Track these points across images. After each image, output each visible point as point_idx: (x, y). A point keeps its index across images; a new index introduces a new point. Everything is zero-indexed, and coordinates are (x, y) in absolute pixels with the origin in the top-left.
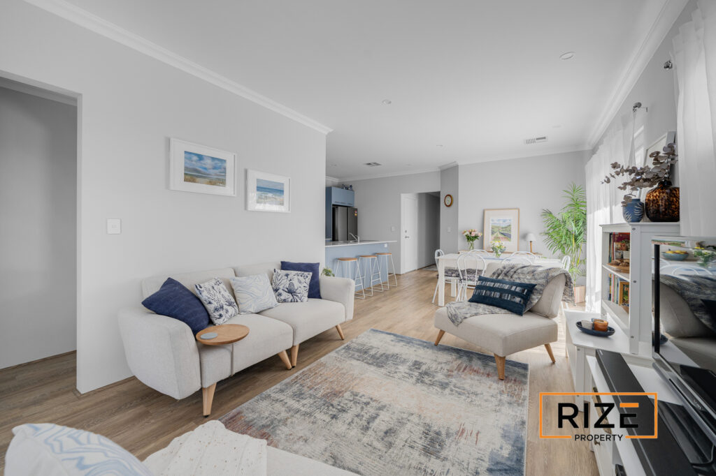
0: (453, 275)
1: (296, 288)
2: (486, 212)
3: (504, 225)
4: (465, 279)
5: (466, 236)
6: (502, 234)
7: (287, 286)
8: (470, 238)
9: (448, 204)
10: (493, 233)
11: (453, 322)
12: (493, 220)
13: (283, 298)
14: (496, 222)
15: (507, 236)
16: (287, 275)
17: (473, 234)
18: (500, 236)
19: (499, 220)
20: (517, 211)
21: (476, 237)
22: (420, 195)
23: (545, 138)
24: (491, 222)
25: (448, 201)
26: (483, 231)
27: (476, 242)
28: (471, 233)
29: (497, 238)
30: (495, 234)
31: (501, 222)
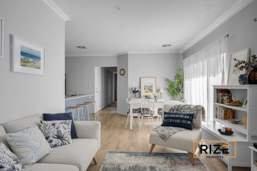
0: (137, 112)
1: (63, 134)
2: (141, 78)
3: (150, 85)
4: (144, 114)
5: (133, 91)
6: (149, 89)
7: (56, 133)
8: (134, 92)
9: (122, 74)
10: (145, 89)
11: (163, 139)
12: (145, 83)
13: (53, 143)
14: (146, 84)
15: (151, 90)
16: (54, 125)
17: (136, 90)
18: (148, 90)
19: (147, 83)
20: (155, 78)
21: (137, 91)
22: (102, 68)
23: (170, 45)
24: (144, 84)
25: (122, 72)
26: (140, 88)
27: (137, 94)
28: (135, 90)
29: (147, 92)
30: (146, 90)
31: (148, 84)
